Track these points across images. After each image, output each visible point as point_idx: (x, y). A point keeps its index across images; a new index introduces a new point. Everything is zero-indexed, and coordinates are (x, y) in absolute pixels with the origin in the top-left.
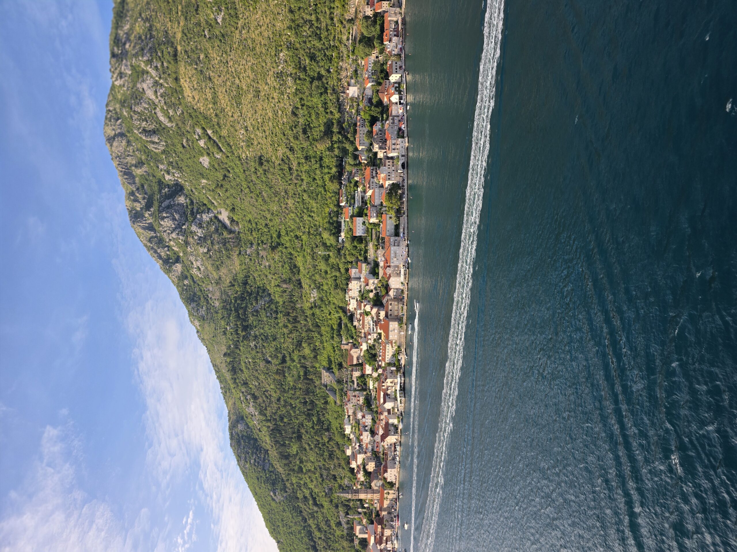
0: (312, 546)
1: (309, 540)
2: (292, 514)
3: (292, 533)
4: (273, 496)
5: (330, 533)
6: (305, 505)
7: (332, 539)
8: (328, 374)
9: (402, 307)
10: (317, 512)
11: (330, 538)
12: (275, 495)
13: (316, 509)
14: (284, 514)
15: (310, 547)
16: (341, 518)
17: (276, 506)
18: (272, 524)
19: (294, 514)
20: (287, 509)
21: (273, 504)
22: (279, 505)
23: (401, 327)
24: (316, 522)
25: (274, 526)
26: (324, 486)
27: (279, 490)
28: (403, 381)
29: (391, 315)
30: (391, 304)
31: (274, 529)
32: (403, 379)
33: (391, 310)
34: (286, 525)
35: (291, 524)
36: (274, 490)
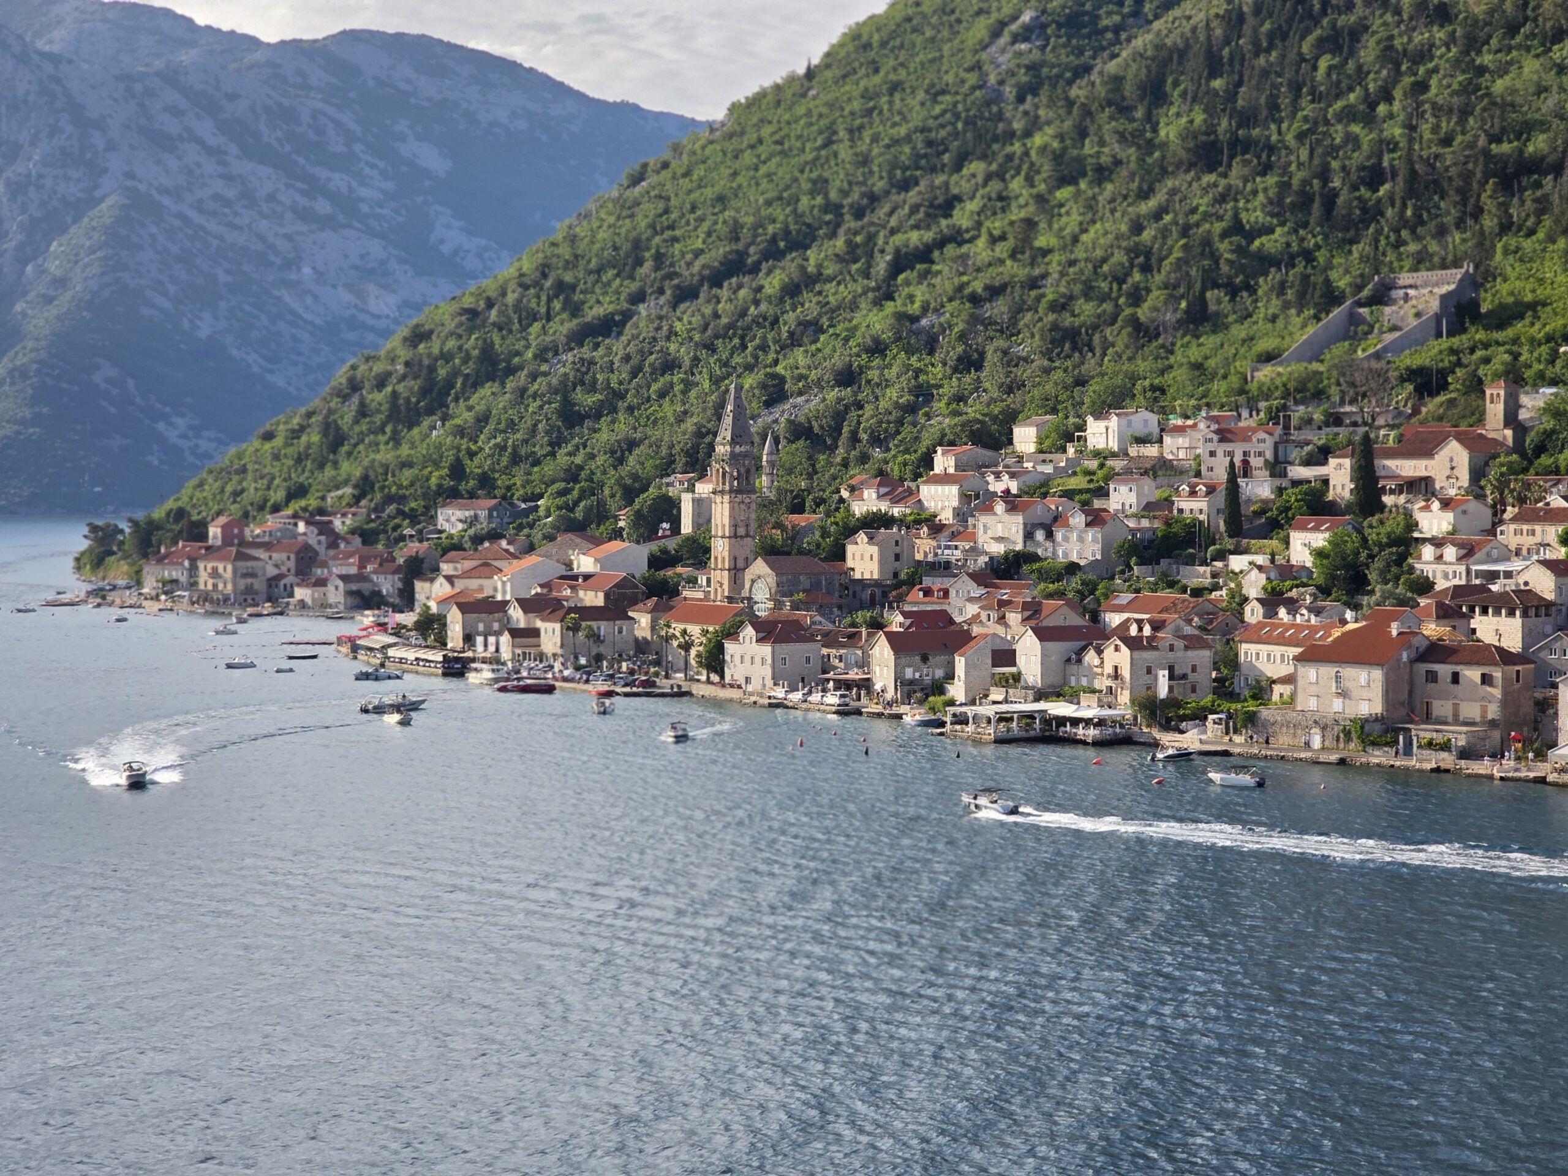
0: (742, 255)
1: (774, 240)
2: (908, 139)
3: (828, 143)
4: (1014, 27)
5: (764, 348)
6: (915, 209)
7: (737, 359)
8: (1435, 306)
9: (1445, 747)
10: (867, 276)
11: (744, 347)
12: (1016, 39)
13: (881, 265)
14: (921, 95)
15: (740, 246)
16: (800, 400)
17: (970, 43)
18: (893, 35)
19: (907, 149)
20: (938, 110)
21: (980, 29)
22: (970, 60)
23: (1348, 734)
24: (830, 270)
25: (883, 44)
26: (949, 307)
27: (1036, 55)
28: (1080, 732)
29: (1432, 677)
30: (1486, 679)
31: (867, 46)
32: (1092, 733)
33: (1456, 678)
34: (869, 112)
35: (867, 135)
36: (1044, 27)
